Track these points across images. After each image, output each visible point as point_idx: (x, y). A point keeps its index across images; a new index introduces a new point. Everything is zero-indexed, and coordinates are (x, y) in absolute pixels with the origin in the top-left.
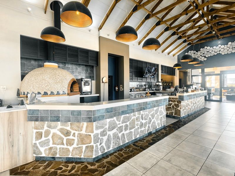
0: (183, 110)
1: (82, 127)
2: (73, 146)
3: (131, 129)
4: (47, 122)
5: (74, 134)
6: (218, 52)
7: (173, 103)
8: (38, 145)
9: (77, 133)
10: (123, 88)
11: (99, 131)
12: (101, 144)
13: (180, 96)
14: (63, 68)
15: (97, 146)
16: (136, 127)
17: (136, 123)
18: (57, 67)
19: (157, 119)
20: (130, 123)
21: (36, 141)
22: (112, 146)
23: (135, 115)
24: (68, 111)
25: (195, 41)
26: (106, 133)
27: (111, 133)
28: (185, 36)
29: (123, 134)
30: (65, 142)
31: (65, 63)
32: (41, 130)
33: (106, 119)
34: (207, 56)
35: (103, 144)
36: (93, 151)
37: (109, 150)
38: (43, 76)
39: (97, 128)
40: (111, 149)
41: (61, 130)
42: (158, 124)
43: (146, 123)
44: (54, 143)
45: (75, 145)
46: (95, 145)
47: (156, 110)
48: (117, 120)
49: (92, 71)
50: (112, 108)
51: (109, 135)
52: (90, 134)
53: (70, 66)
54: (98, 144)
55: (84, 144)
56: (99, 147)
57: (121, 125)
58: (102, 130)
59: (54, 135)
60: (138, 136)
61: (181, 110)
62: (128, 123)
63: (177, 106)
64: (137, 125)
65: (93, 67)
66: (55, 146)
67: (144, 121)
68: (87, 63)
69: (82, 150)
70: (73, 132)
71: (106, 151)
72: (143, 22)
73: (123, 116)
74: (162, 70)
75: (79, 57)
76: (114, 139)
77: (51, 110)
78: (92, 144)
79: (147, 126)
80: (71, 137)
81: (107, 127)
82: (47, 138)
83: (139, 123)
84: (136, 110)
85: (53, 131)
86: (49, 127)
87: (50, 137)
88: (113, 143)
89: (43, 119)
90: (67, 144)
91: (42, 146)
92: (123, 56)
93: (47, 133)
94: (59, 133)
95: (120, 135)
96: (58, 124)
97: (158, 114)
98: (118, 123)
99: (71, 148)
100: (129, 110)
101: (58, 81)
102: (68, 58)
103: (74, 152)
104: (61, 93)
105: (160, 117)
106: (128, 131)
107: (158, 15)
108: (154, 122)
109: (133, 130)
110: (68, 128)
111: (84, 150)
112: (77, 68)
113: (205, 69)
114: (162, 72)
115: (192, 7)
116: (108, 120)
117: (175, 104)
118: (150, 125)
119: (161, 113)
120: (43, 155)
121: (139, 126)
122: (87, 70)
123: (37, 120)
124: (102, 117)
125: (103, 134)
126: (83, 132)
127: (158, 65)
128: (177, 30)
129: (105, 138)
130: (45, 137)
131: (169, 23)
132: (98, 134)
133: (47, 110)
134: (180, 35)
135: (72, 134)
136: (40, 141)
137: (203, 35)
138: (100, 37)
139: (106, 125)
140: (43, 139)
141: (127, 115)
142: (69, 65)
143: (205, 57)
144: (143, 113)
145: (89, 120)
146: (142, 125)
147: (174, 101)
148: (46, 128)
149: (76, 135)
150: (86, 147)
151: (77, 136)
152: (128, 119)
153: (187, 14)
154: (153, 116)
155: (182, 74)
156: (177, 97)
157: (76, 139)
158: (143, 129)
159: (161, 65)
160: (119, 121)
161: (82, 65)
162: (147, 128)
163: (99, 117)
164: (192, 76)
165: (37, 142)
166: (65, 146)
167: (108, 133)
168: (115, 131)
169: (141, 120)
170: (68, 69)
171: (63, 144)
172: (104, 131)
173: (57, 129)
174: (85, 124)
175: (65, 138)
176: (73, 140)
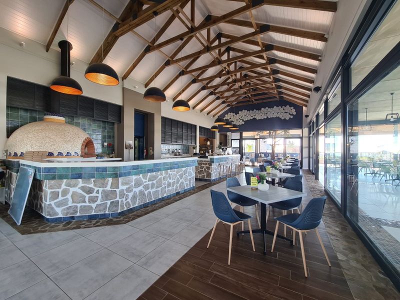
0: (214, 173)
1: (107, 183)
2: (96, 203)
3: (157, 187)
4: (66, 180)
5: (98, 191)
6: (254, 117)
7: (205, 166)
8: (53, 206)
9: (101, 190)
10: (153, 151)
11: (125, 187)
12: (126, 199)
13: (211, 159)
14: (69, 123)
15: (122, 201)
16: (163, 186)
17: (163, 182)
18: (64, 122)
19: (186, 180)
20: (157, 182)
21: (50, 202)
22: (137, 203)
23: (161, 174)
24: (92, 168)
25: (234, 103)
26: (132, 190)
27: (137, 190)
28: (223, 98)
29: (150, 192)
30: (87, 200)
31: (73, 117)
32: (57, 190)
33: (132, 175)
34: (244, 120)
35: (129, 200)
36: (118, 205)
37: (135, 206)
38: (47, 133)
39: (123, 184)
40: (137, 205)
41: (83, 188)
42: (187, 185)
43: (173, 183)
44: (73, 202)
45: (99, 202)
46: (120, 200)
47: (184, 171)
48: (143, 177)
49: (113, 129)
50: (138, 166)
51: (135, 191)
52: (115, 189)
53: (81, 121)
54: (124, 199)
55: (109, 200)
56: (125, 202)
57: (147, 183)
58: (128, 186)
59: (74, 194)
60: (165, 195)
61: (212, 172)
62: (155, 182)
63: (208, 168)
64: (164, 184)
65: (113, 123)
66: (75, 204)
67: (171, 181)
68: (105, 119)
69: (106, 206)
70: (96, 189)
71: (132, 207)
72: (177, 78)
73: (149, 174)
74: (200, 131)
75: (95, 111)
76: (139, 196)
77: (71, 168)
78: (118, 199)
79: (175, 185)
80: (94, 194)
81: (133, 184)
82: (65, 198)
83: (166, 182)
84: (162, 169)
85: (72, 190)
86: (68, 185)
87: (69, 196)
88: (139, 199)
89: (61, 177)
90: (89, 202)
91: (58, 206)
92: (154, 114)
93: (65, 193)
94: (80, 191)
95: (146, 192)
96: (79, 182)
97: (187, 174)
98: (144, 180)
99: (94, 205)
100: (156, 168)
101: (68, 140)
102: (79, 112)
103: (97, 209)
104: (73, 154)
105: (189, 178)
106: (154, 190)
107: (193, 73)
108: (182, 183)
109: (160, 189)
110: (92, 186)
111: (108, 206)
112: (90, 125)
113: (244, 133)
114: (200, 134)
115: (224, 72)
116: (134, 177)
117: (207, 167)
118: (178, 185)
119: (190, 174)
120: (61, 216)
121: (166, 185)
122: (104, 128)
123: (54, 178)
124: (129, 174)
125: (129, 190)
126: (108, 188)
127: (195, 126)
128: (215, 90)
129: (131, 195)
130: (62, 196)
131: (205, 82)
132: (123, 190)
133: (68, 168)
134: (218, 95)
135: (95, 191)
136: (55, 201)
137: (241, 98)
138: (123, 88)
139: (132, 182)
140: (60, 198)
141: (154, 173)
142: (79, 119)
143: (243, 120)
144: (171, 173)
145: (114, 175)
146: (169, 185)
147: (206, 164)
148: (63, 187)
149: (100, 192)
150: (111, 202)
151: (102, 193)
152: (155, 177)
153: (220, 78)
154: (181, 176)
155: (223, 137)
156: (208, 159)
157: (100, 196)
158: (170, 188)
159: (200, 127)
160: (145, 179)
161: (98, 121)
162: (174, 187)
163: (125, 174)
164: (232, 140)
165: (53, 203)
166: (87, 204)
167: (134, 189)
168: (141, 188)
169: (168, 180)
170: (77, 125)
171: (84, 202)
172: (129, 188)
173: (78, 187)
174: (110, 180)
175: (87, 196)
176: (97, 197)
